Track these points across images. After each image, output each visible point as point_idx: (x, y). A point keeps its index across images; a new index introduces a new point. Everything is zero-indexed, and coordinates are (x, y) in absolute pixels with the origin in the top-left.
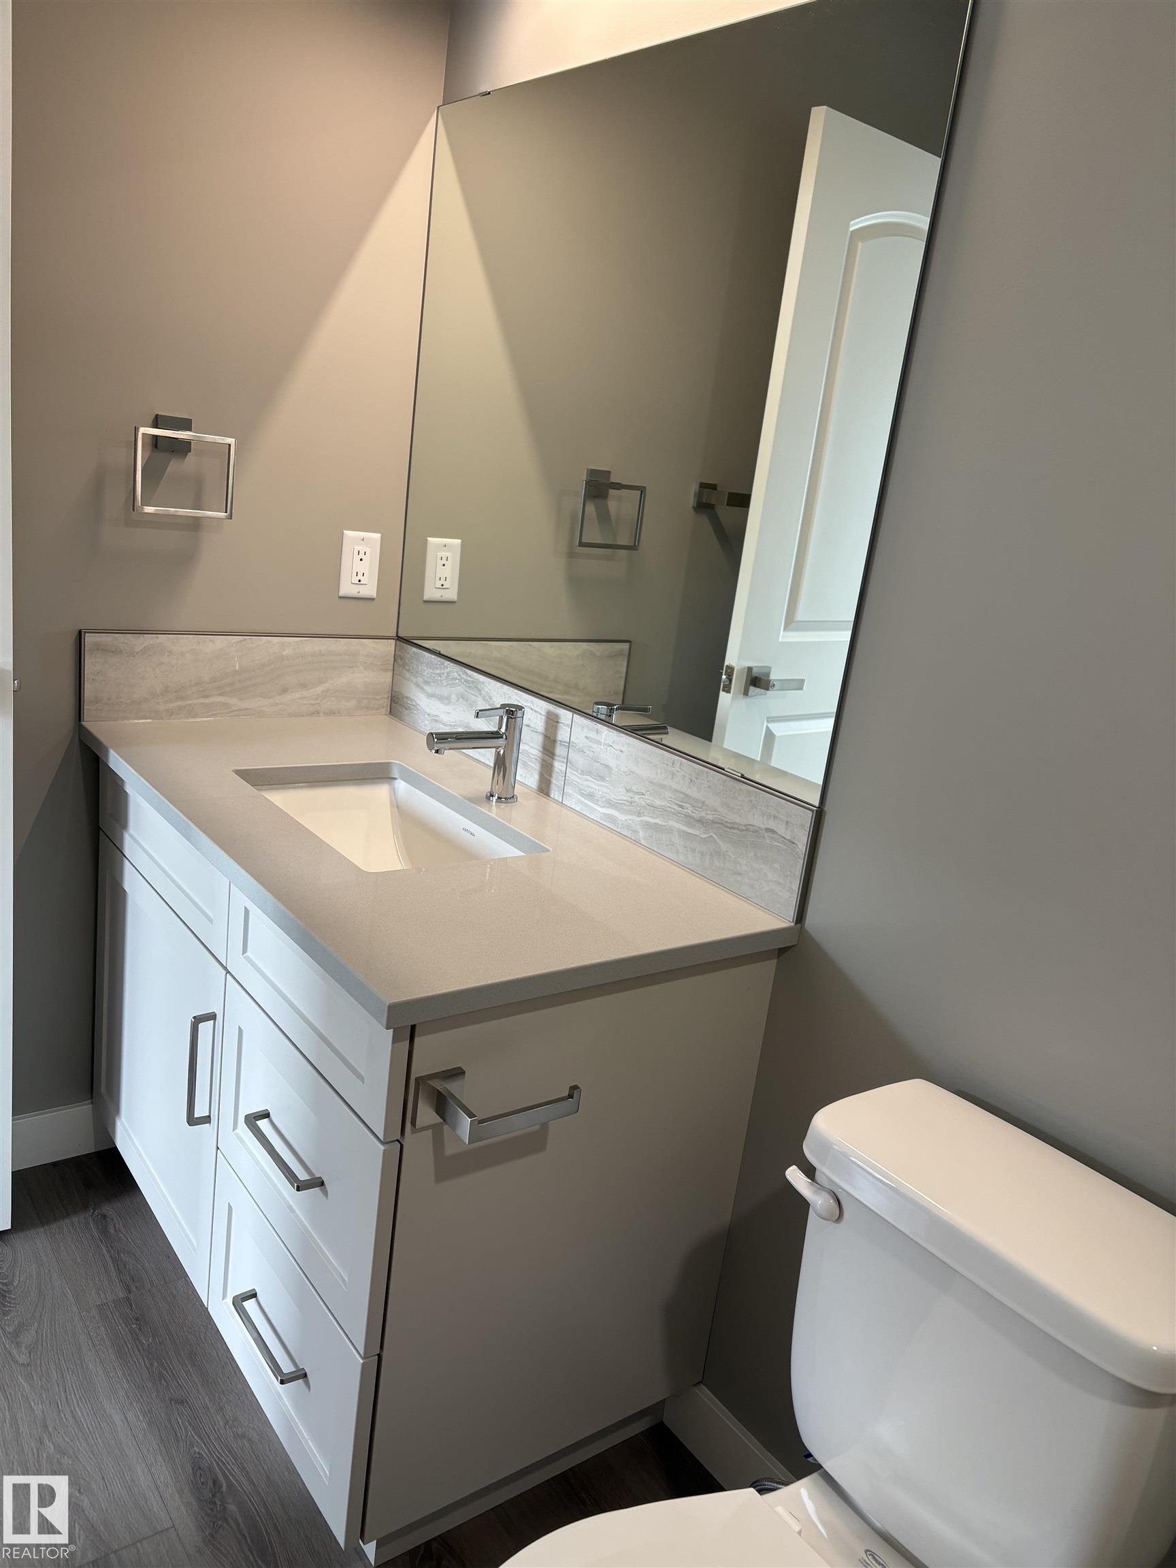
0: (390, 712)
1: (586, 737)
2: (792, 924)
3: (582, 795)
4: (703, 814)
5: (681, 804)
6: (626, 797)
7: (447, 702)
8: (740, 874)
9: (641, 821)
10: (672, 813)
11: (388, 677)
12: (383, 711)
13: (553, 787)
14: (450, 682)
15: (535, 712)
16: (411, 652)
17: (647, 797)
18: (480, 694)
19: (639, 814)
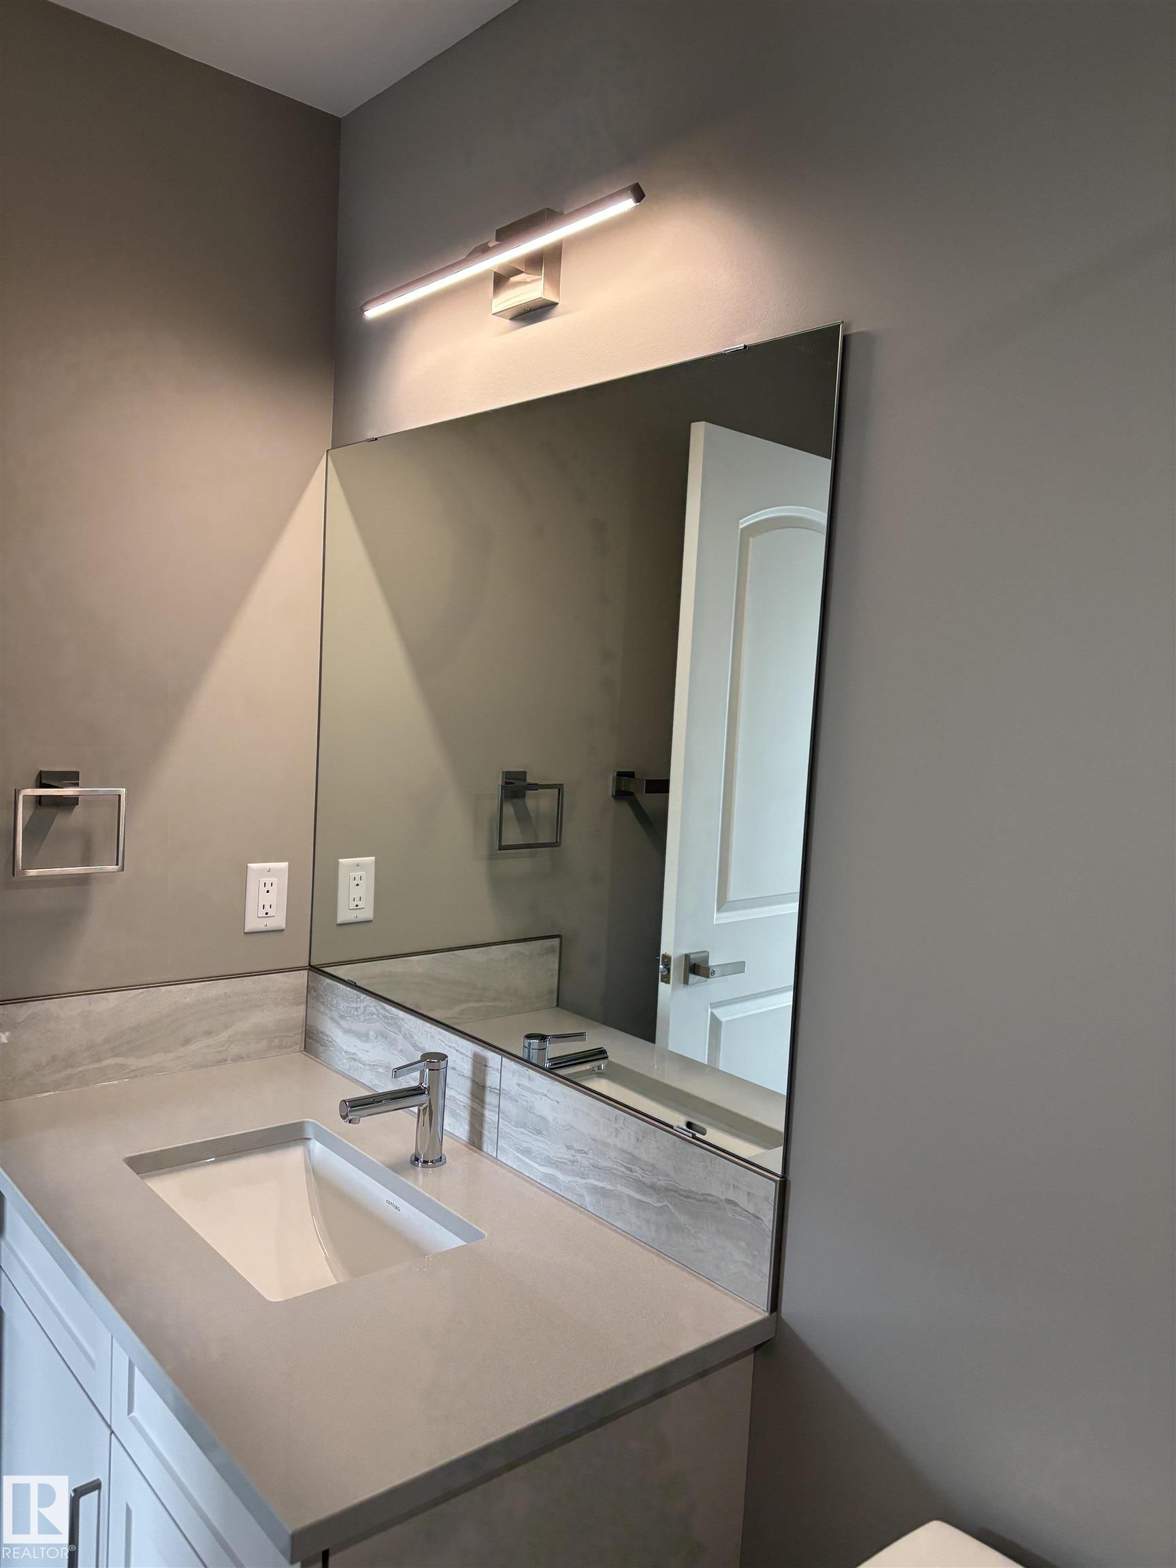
0: (305, 1048)
1: (518, 1085)
2: (767, 1314)
3: (518, 1150)
4: (655, 1180)
5: (629, 1166)
6: (567, 1155)
7: (365, 1039)
8: (702, 1251)
9: (586, 1183)
10: (619, 1176)
11: (299, 1012)
12: (297, 1048)
13: (485, 1139)
14: (368, 1017)
15: (459, 1053)
16: (325, 984)
17: (590, 1156)
18: (400, 1031)
19: (583, 1176)
